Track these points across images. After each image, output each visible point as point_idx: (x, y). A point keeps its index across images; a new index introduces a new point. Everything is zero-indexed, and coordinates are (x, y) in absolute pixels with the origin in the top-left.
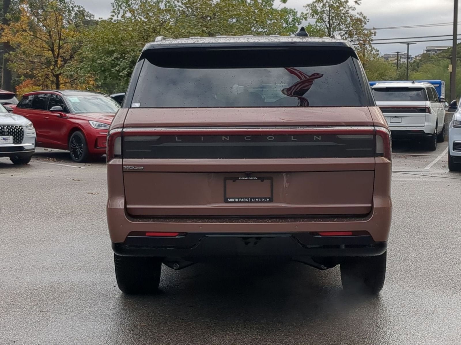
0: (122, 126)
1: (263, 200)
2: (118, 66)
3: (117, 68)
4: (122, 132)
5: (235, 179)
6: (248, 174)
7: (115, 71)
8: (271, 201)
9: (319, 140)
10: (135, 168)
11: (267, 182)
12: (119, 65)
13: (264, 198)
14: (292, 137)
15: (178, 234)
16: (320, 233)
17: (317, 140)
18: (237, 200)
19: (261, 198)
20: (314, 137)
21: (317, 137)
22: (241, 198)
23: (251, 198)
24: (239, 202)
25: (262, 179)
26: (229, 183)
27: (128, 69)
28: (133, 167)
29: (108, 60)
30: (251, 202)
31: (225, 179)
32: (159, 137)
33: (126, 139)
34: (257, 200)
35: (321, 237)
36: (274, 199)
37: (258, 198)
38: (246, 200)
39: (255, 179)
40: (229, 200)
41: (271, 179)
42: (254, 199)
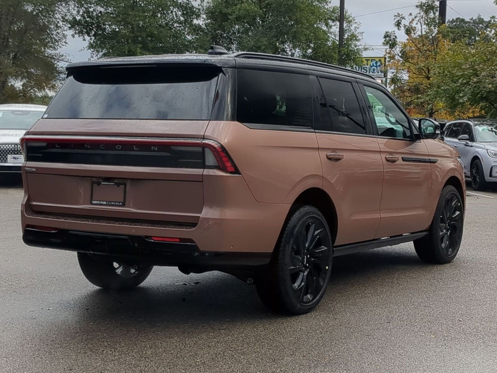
1: (117, 204)
2: (462, 92)
3: (461, 94)
5: (98, 184)
7: (458, 97)
8: (123, 205)
9: (155, 150)
10: (31, 169)
11: (122, 188)
12: (464, 91)
13: (118, 202)
14: (134, 146)
16: (153, 238)
17: (154, 151)
18: (99, 202)
19: (116, 202)
20: (151, 148)
21: (154, 148)
22: (102, 201)
23: (109, 202)
24: (100, 204)
25: (118, 185)
26: (95, 186)
27: (469, 96)
29: (453, 86)
30: (109, 205)
31: (93, 183)
34: (113, 203)
35: (153, 241)
36: (126, 203)
37: (114, 202)
38: (105, 203)
39: (113, 185)
40: (93, 202)
41: (125, 185)
42: (111, 202)
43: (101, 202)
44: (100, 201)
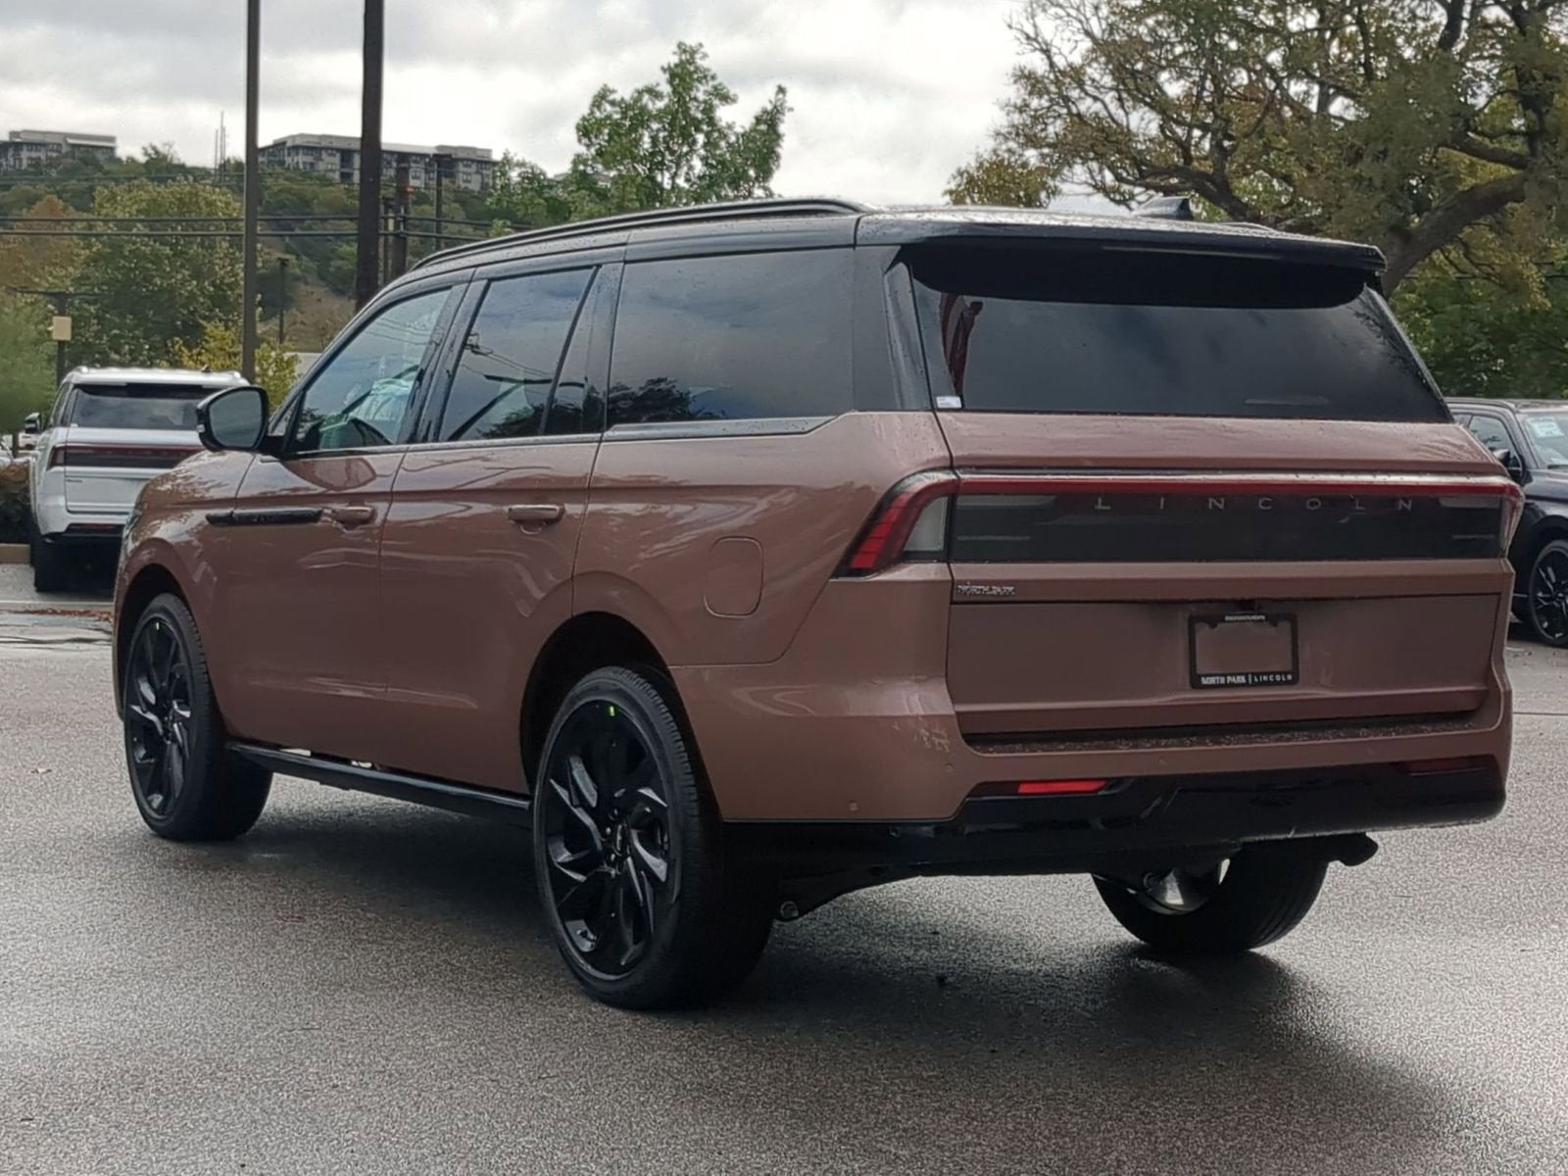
0: (948, 463)
1: (1278, 678)
4: (956, 484)
5: (1213, 621)
6: (1246, 605)
10: (991, 589)
11: (1286, 626)
13: (1280, 673)
14: (1357, 500)
15: (1102, 783)
18: (1222, 680)
19: (1275, 673)
22: (1232, 675)
23: (1253, 674)
24: (1227, 686)
25: (1273, 620)
26: (1203, 632)
28: (986, 589)
30: (1254, 685)
31: (1192, 621)
32: (1053, 498)
33: (963, 502)
34: (1265, 678)
36: (1303, 674)
37: (1268, 674)
38: (1242, 679)
39: (1261, 621)
40: (1205, 681)
41: (1293, 620)
42: (1258, 675)
43: (1229, 678)
44: (1225, 675)
